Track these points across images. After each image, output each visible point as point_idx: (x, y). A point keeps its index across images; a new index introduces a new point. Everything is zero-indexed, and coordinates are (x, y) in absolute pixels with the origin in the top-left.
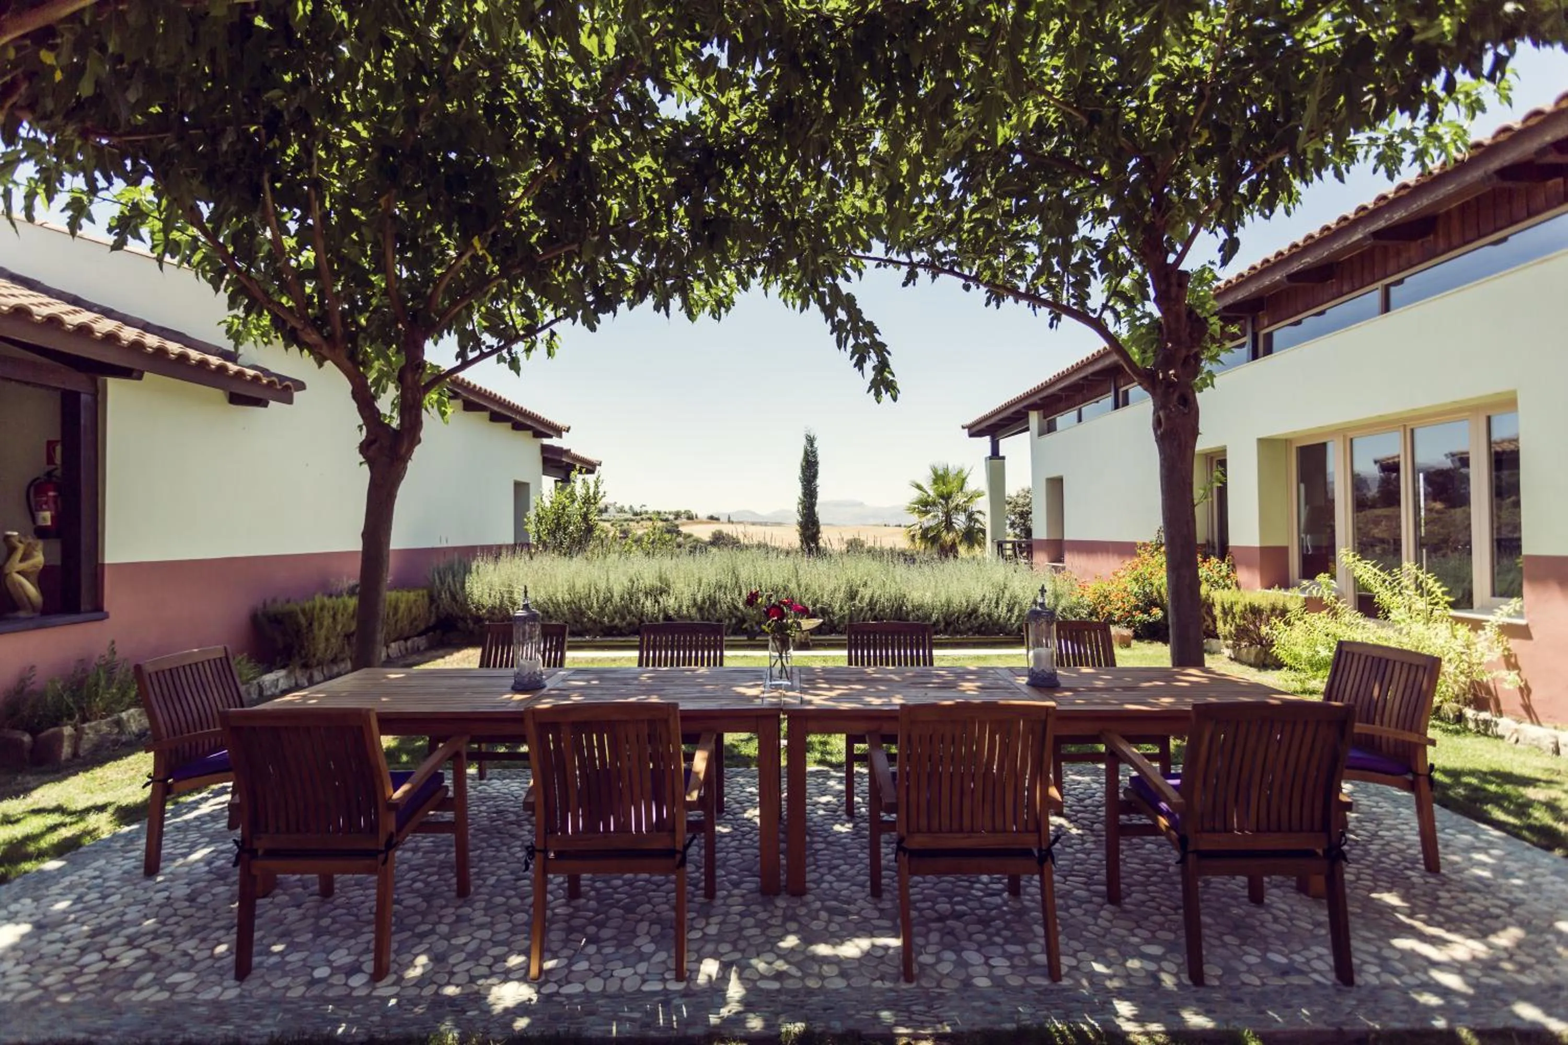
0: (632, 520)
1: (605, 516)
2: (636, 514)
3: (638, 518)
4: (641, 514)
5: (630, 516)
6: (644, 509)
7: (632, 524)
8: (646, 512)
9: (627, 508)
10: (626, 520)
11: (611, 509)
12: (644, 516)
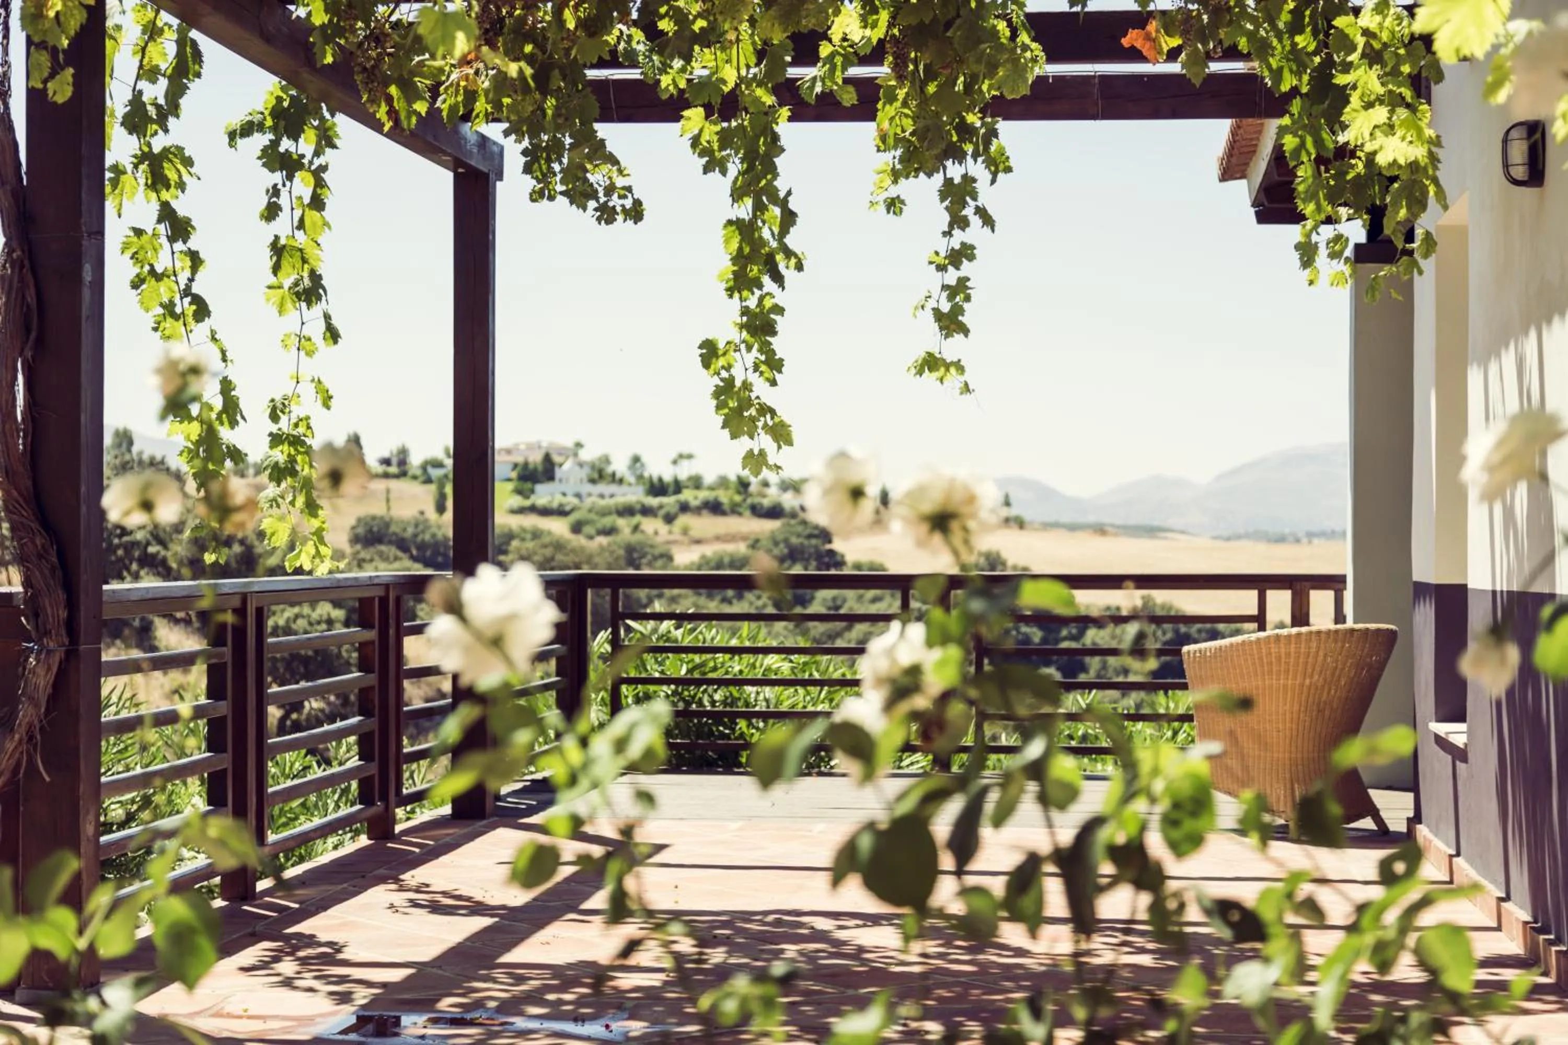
0: (647, 511)
1: (544, 495)
2: (658, 488)
3: (669, 502)
4: (678, 487)
5: (635, 495)
6: (684, 472)
7: (650, 525)
8: (696, 483)
9: (620, 466)
10: (627, 511)
11: (566, 469)
12: (687, 495)
